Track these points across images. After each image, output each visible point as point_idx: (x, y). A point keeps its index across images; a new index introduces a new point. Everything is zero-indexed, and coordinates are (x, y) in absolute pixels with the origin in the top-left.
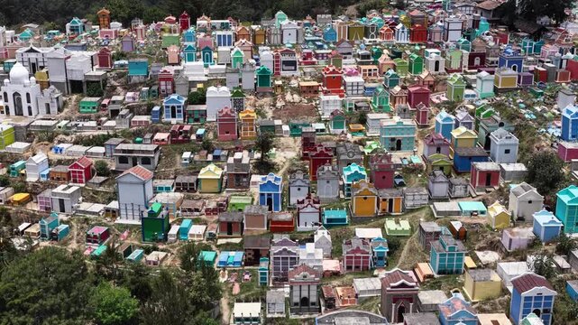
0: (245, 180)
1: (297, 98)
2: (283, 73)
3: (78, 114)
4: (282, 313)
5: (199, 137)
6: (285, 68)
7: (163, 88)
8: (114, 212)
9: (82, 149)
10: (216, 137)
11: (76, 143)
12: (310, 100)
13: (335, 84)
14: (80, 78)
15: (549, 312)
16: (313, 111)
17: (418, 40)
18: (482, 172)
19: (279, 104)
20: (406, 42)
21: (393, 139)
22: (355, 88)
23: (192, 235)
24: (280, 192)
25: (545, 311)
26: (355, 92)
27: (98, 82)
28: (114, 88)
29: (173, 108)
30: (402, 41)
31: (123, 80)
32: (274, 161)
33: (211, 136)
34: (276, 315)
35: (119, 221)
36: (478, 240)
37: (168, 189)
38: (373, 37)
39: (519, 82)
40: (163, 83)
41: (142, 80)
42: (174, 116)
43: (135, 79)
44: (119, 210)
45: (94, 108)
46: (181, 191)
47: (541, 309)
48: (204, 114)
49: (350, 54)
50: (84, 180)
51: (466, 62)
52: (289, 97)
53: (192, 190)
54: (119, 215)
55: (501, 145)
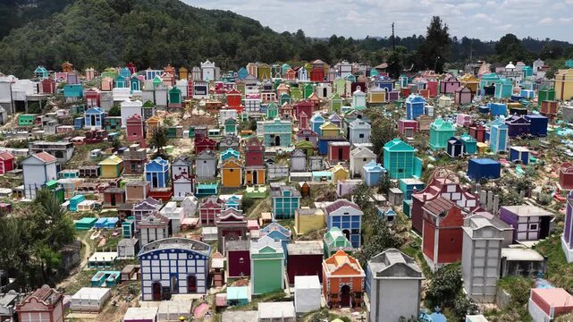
0: (139, 166)
1: (202, 112)
2: (195, 97)
3: (17, 126)
4: (131, 256)
5: (110, 138)
6: (197, 92)
7: (89, 104)
8: (20, 192)
9: (10, 150)
10: (125, 138)
11: (8, 146)
12: (213, 114)
13: (235, 102)
14: (23, 99)
15: (357, 233)
16: (213, 122)
17: (315, 80)
18: (334, 147)
19: (185, 116)
20: (306, 81)
21: (272, 136)
22: (252, 106)
23: (81, 207)
24: (164, 171)
25: (355, 232)
26: (252, 109)
27: (38, 102)
28: (51, 107)
29: (93, 117)
30: (303, 81)
31: (60, 102)
32: (170, 154)
33: (121, 137)
34: (125, 258)
35: (23, 199)
36: (318, 194)
37: (73, 175)
38: (278, 76)
39: (387, 98)
40: (89, 100)
41: (75, 101)
42: (93, 124)
43: (69, 100)
44: (24, 191)
45: (30, 121)
46: (85, 177)
47: (350, 230)
48: (119, 123)
49: (255, 85)
50: (4, 171)
51: (349, 90)
52: (195, 111)
53: (94, 176)
54: (24, 194)
55: (355, 130)
